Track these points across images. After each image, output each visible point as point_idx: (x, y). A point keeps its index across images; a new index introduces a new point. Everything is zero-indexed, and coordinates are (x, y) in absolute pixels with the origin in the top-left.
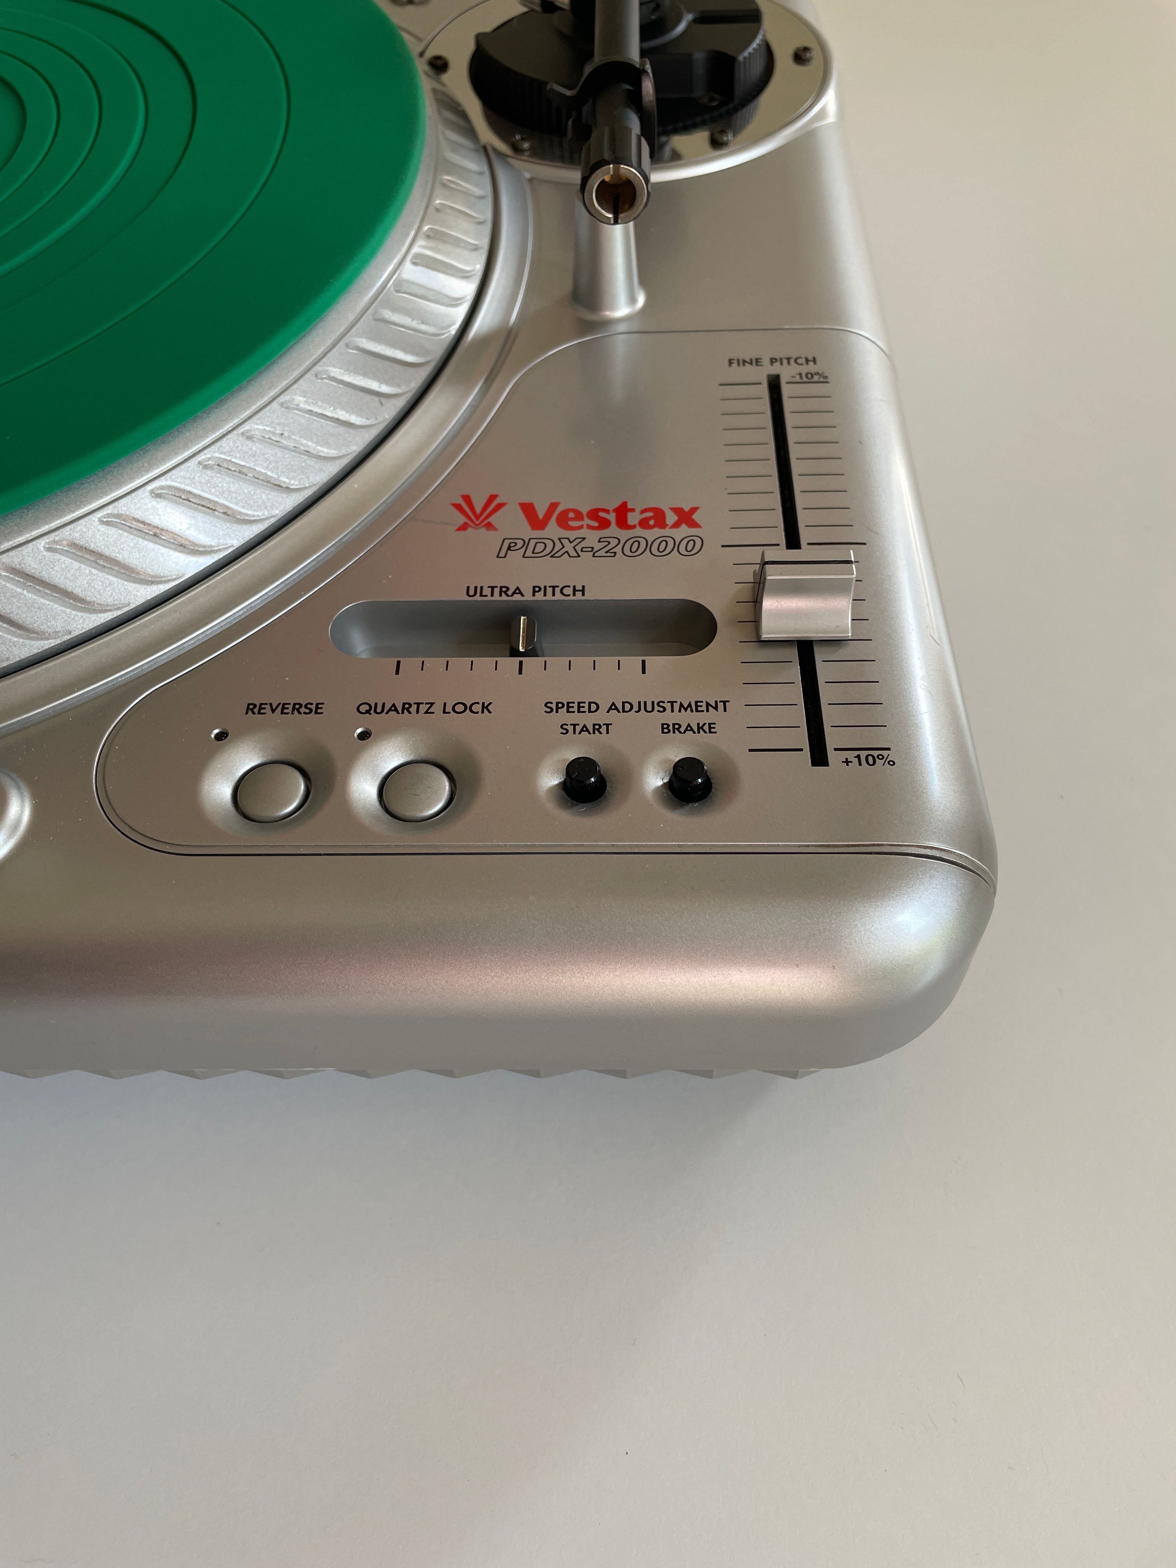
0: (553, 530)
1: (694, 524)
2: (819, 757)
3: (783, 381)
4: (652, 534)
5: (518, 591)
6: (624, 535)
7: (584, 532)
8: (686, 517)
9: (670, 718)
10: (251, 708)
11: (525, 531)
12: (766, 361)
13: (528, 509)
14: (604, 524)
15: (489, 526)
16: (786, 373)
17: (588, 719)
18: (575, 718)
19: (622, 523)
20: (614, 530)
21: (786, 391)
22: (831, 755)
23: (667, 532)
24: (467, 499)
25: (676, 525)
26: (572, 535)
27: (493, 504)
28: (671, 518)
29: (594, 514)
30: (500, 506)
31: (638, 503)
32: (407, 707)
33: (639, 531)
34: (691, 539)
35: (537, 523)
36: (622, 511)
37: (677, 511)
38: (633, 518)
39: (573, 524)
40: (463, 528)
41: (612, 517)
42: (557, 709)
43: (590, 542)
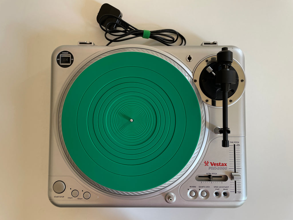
0: (213, 166)
1: (226, 166)
3: (235, 145)
4: (223, 166)
6: (220, 167)
8: (226, 165)
9: (224, 188)
10: (190, 187)
12: (234, 142)
13: (211, 163)
14: (218, 165)
16: (236, 144)
17: (218, 188)
18: (216, 188)
19: (220, 166)
23: (224, 166)
26: (215, 166)
27: (208, 163)
28: (224, 165)
29: (217, 164)
30: (209, 163)
34: (226, 167)
35: (212, 165)
36: (220, 163)
37: (225, 164)
38: (221, 165)
40: (205, 166)
41: (219, 164)
42: (215, 187)
43: (217, 168)
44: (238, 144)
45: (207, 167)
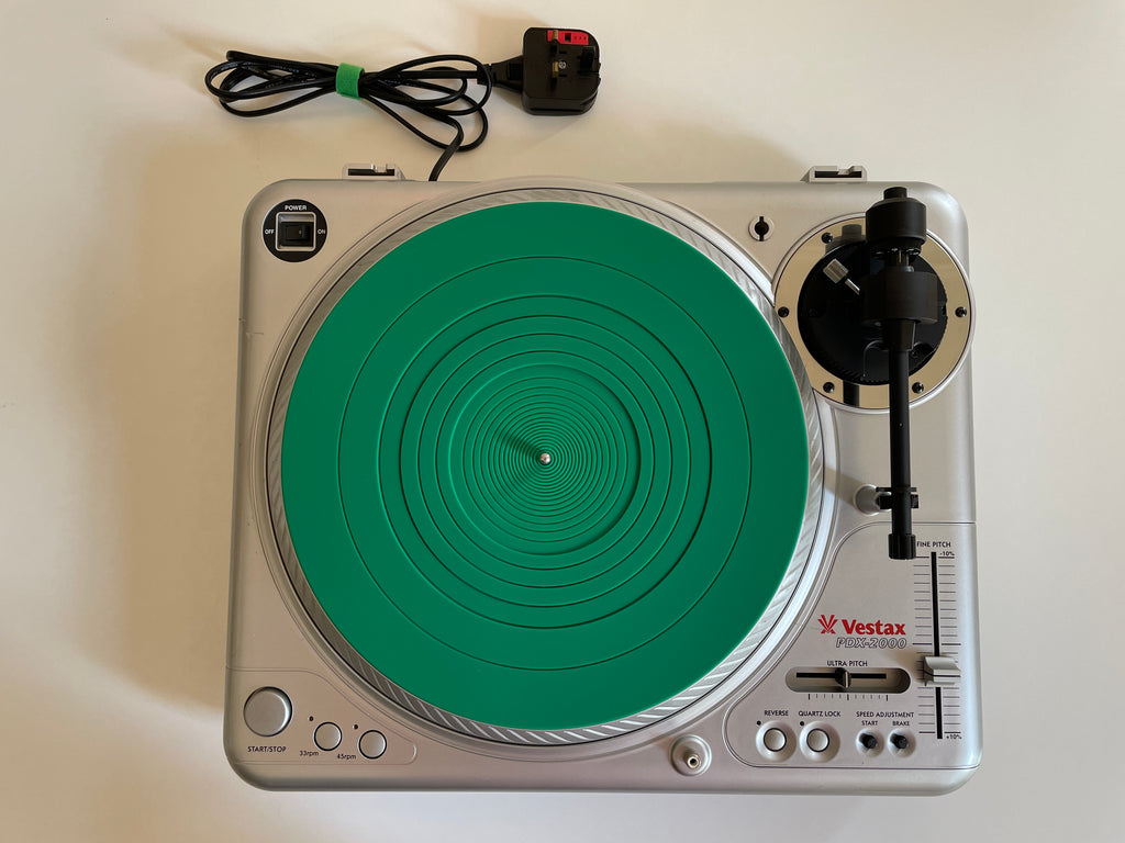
2: (940, 736)
5: (845, 663)
7: (865, 635)
11: (846, 635)
15: (833, 632)
20: (875, 635)
21: (938, 561)
22: (944, 735)
24: (823, 616)
25: (897, 633)
31: (884, 622)
32: (814, 713)
33: (884, 635)
39: (861, 631)
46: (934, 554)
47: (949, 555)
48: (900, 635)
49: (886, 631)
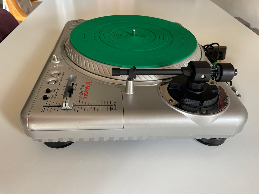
4: (83, 95)
7: (84, 90)
13: (90, 86)
20: (84, 92)
25: (84, 97)
29: (88, 91)
31: (88, 94)
33: (84, 94)
37: (87, 97)
39: (86, 90)
40: (87, 82)
41: (87, 92)
42: (58, 89)
43: (82, 91)
44: (114, 109)
45: (85, 84)
46: (112, 106)
47: (111, 109)
48: (83, 97)
49: (85, 95)
